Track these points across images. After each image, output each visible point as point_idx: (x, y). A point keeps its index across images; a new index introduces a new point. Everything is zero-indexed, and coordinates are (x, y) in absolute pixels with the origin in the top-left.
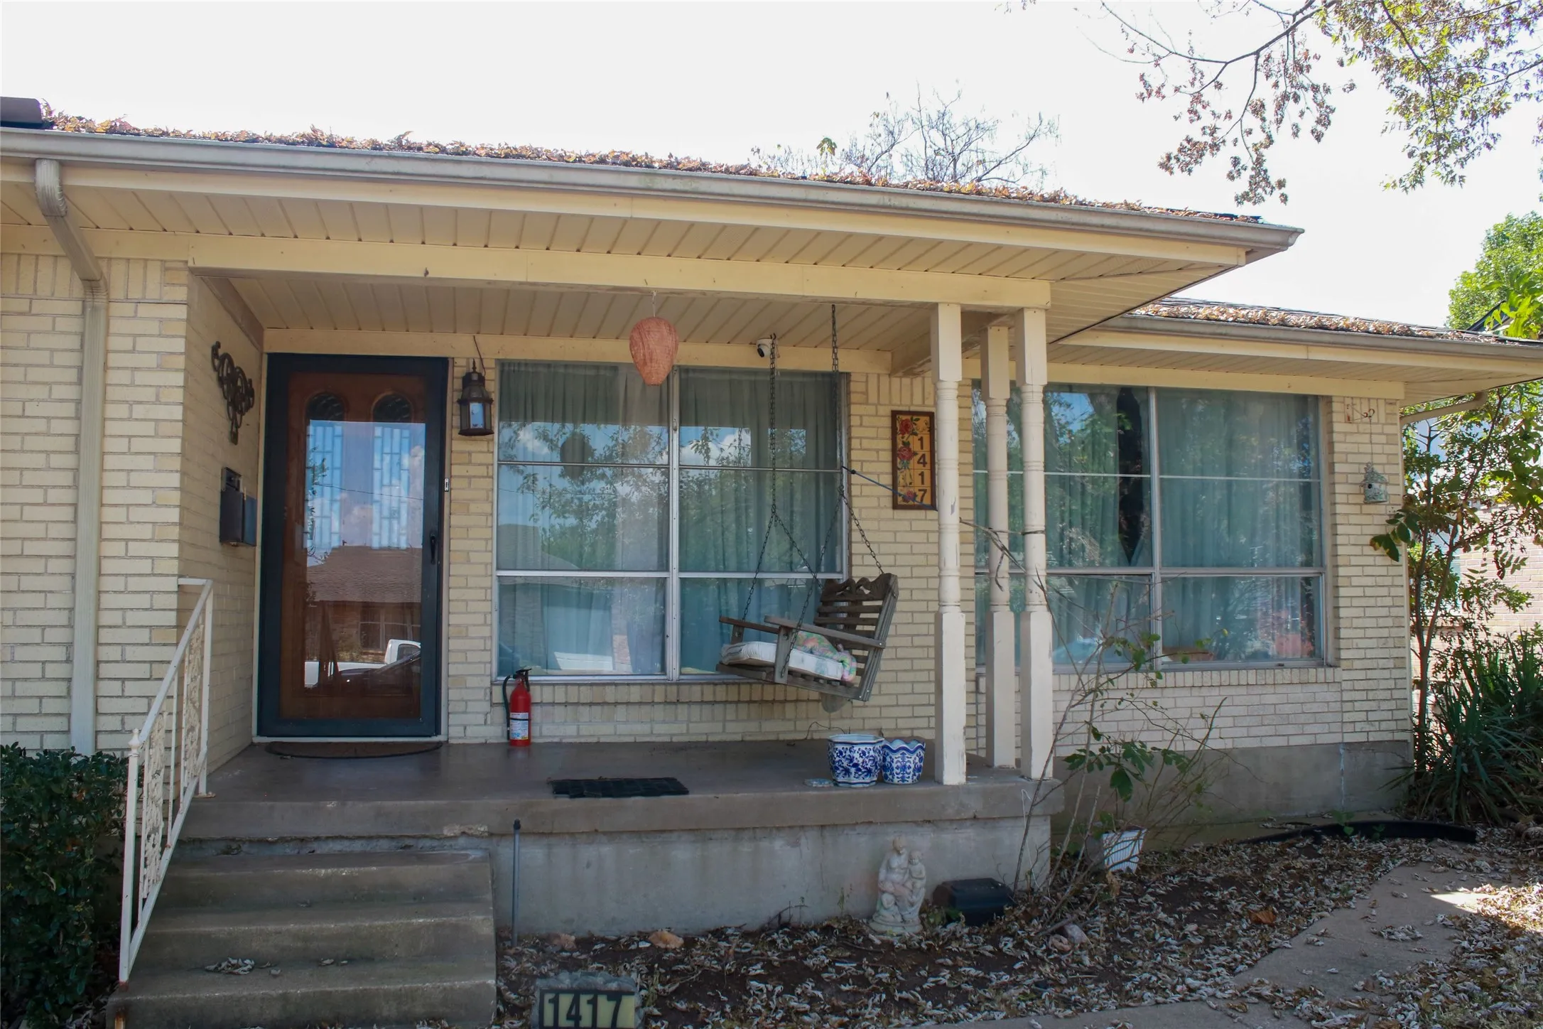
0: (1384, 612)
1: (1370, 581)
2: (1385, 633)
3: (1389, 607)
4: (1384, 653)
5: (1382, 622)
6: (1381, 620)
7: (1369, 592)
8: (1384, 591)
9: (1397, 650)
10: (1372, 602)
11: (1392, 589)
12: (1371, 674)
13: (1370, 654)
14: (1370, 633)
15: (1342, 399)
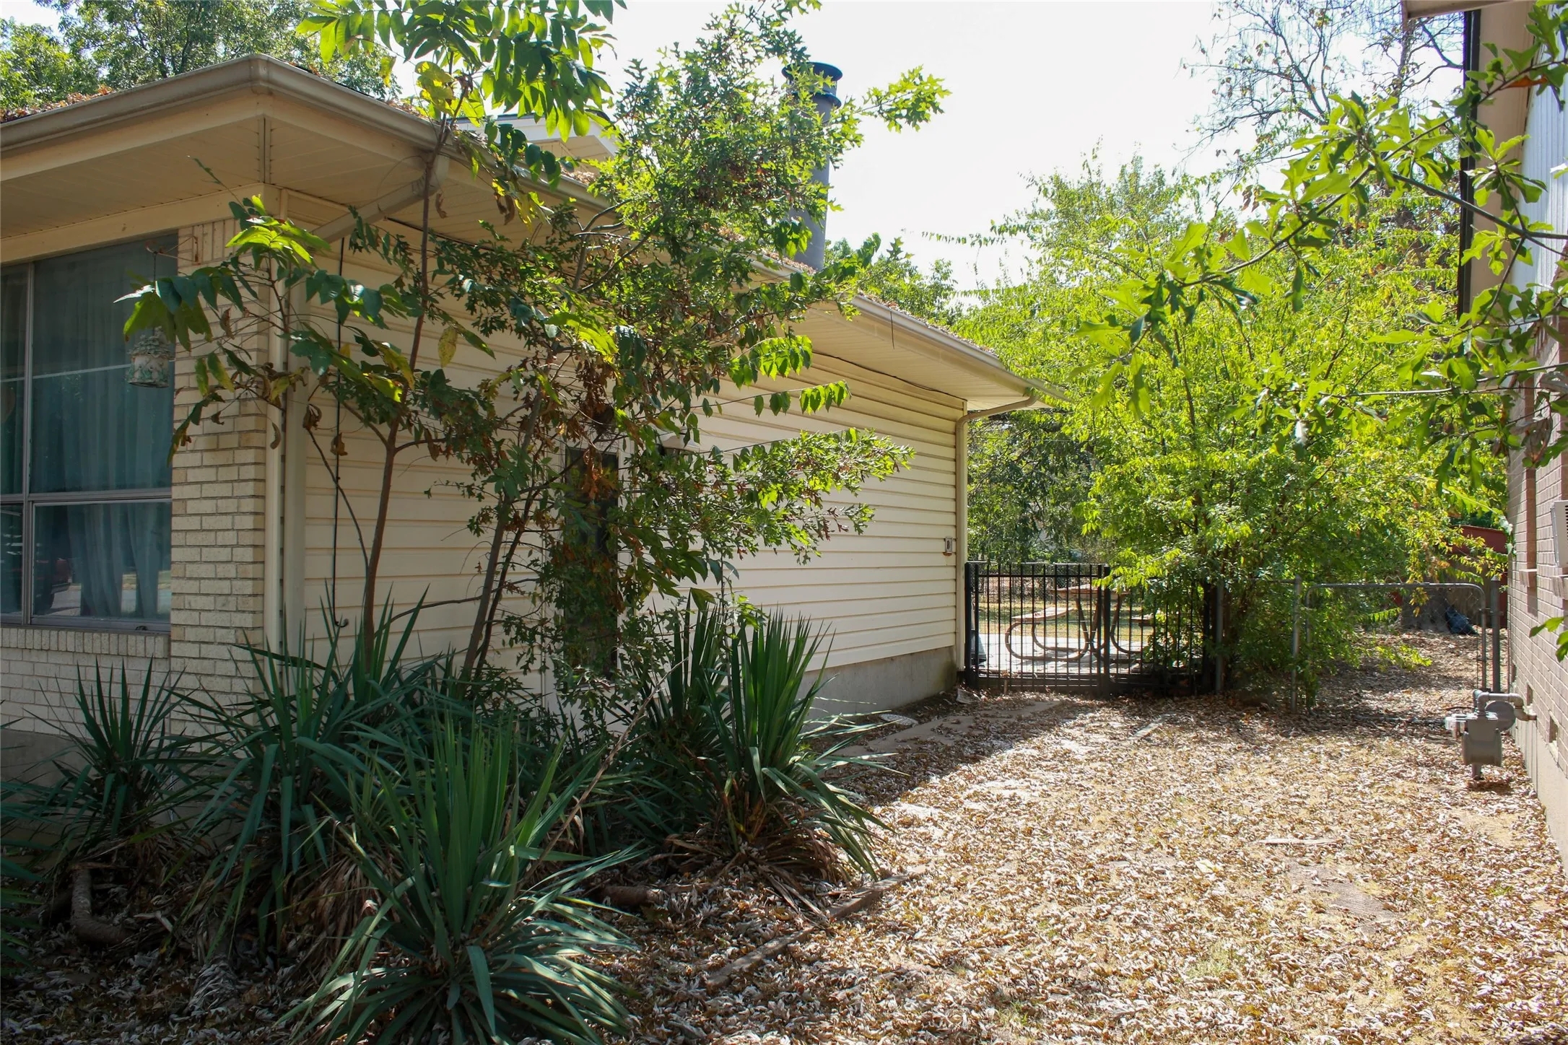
0: (224, 554)
1: (208, 506)
2: (225, 587)
3: (232, 547)
4: (222, 619)
5: (222, 570)
6: (220, 568)
7: (209, 523)
8: (226, 522)
9: (239, 615)
10: (210, 538)
11: (237, 518)
12: (206, 651)
13: (207, 619)
14: (207, 587)
15: (188, 231)
